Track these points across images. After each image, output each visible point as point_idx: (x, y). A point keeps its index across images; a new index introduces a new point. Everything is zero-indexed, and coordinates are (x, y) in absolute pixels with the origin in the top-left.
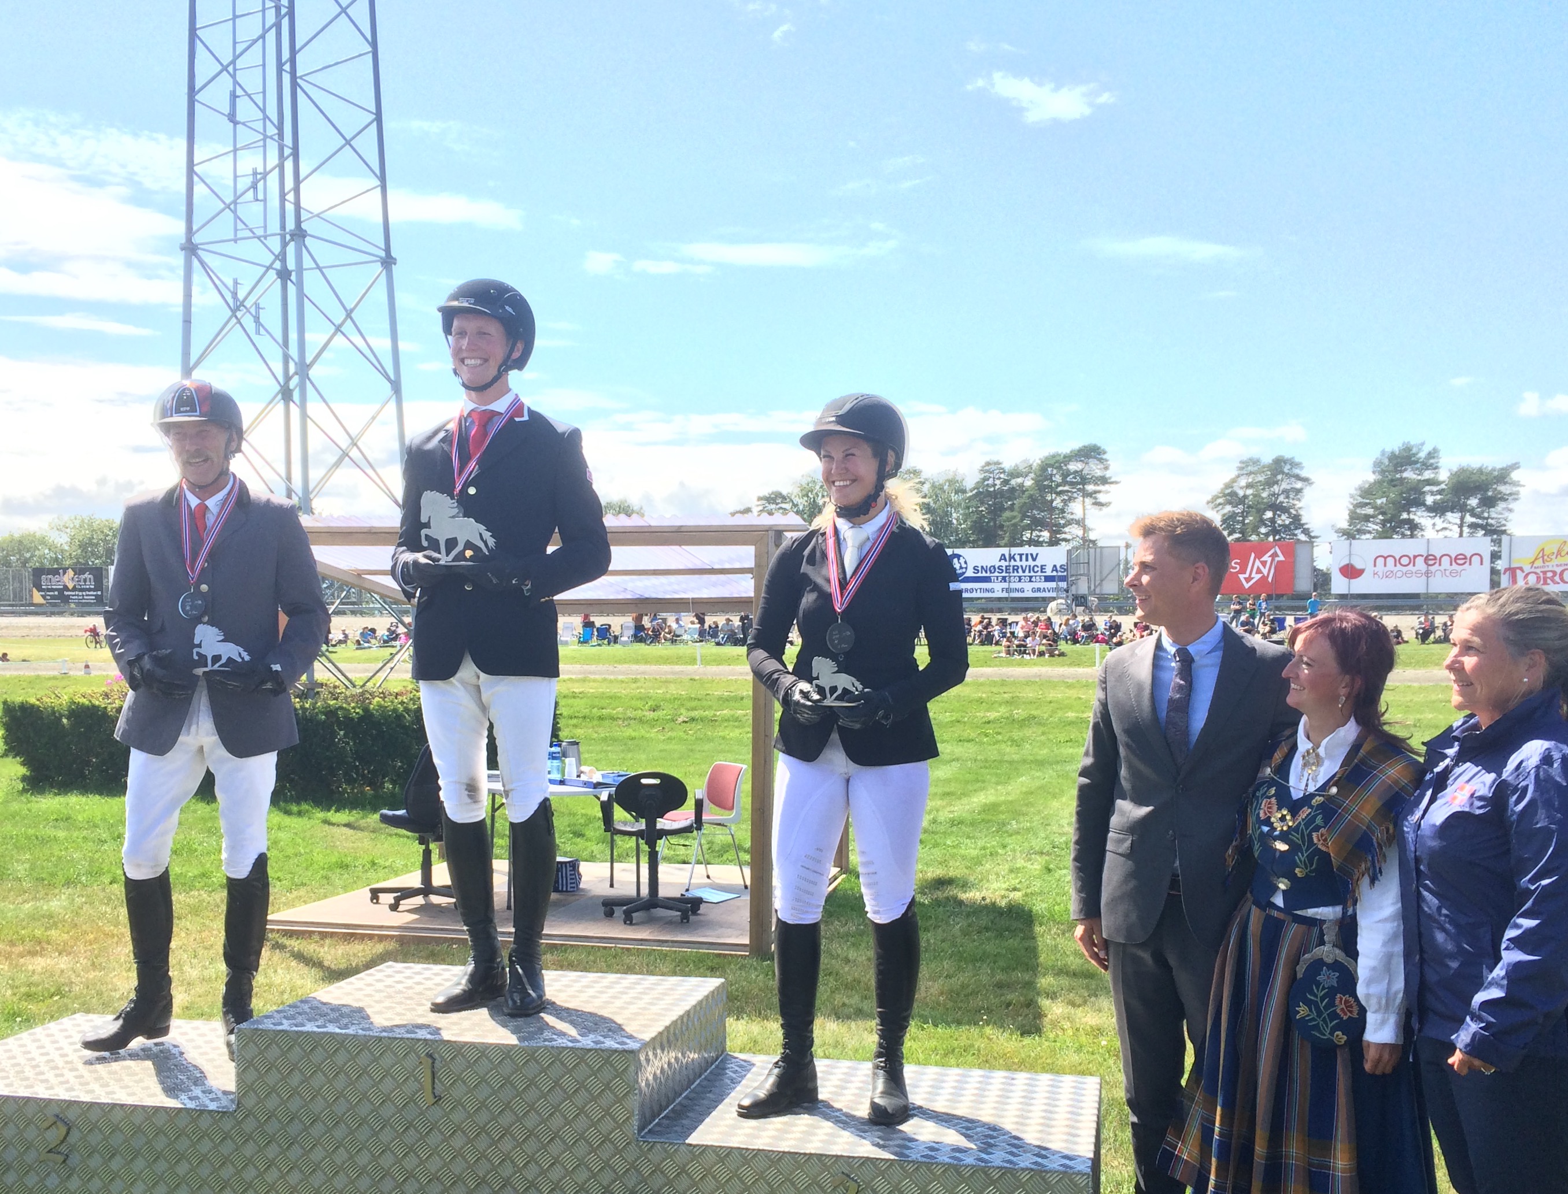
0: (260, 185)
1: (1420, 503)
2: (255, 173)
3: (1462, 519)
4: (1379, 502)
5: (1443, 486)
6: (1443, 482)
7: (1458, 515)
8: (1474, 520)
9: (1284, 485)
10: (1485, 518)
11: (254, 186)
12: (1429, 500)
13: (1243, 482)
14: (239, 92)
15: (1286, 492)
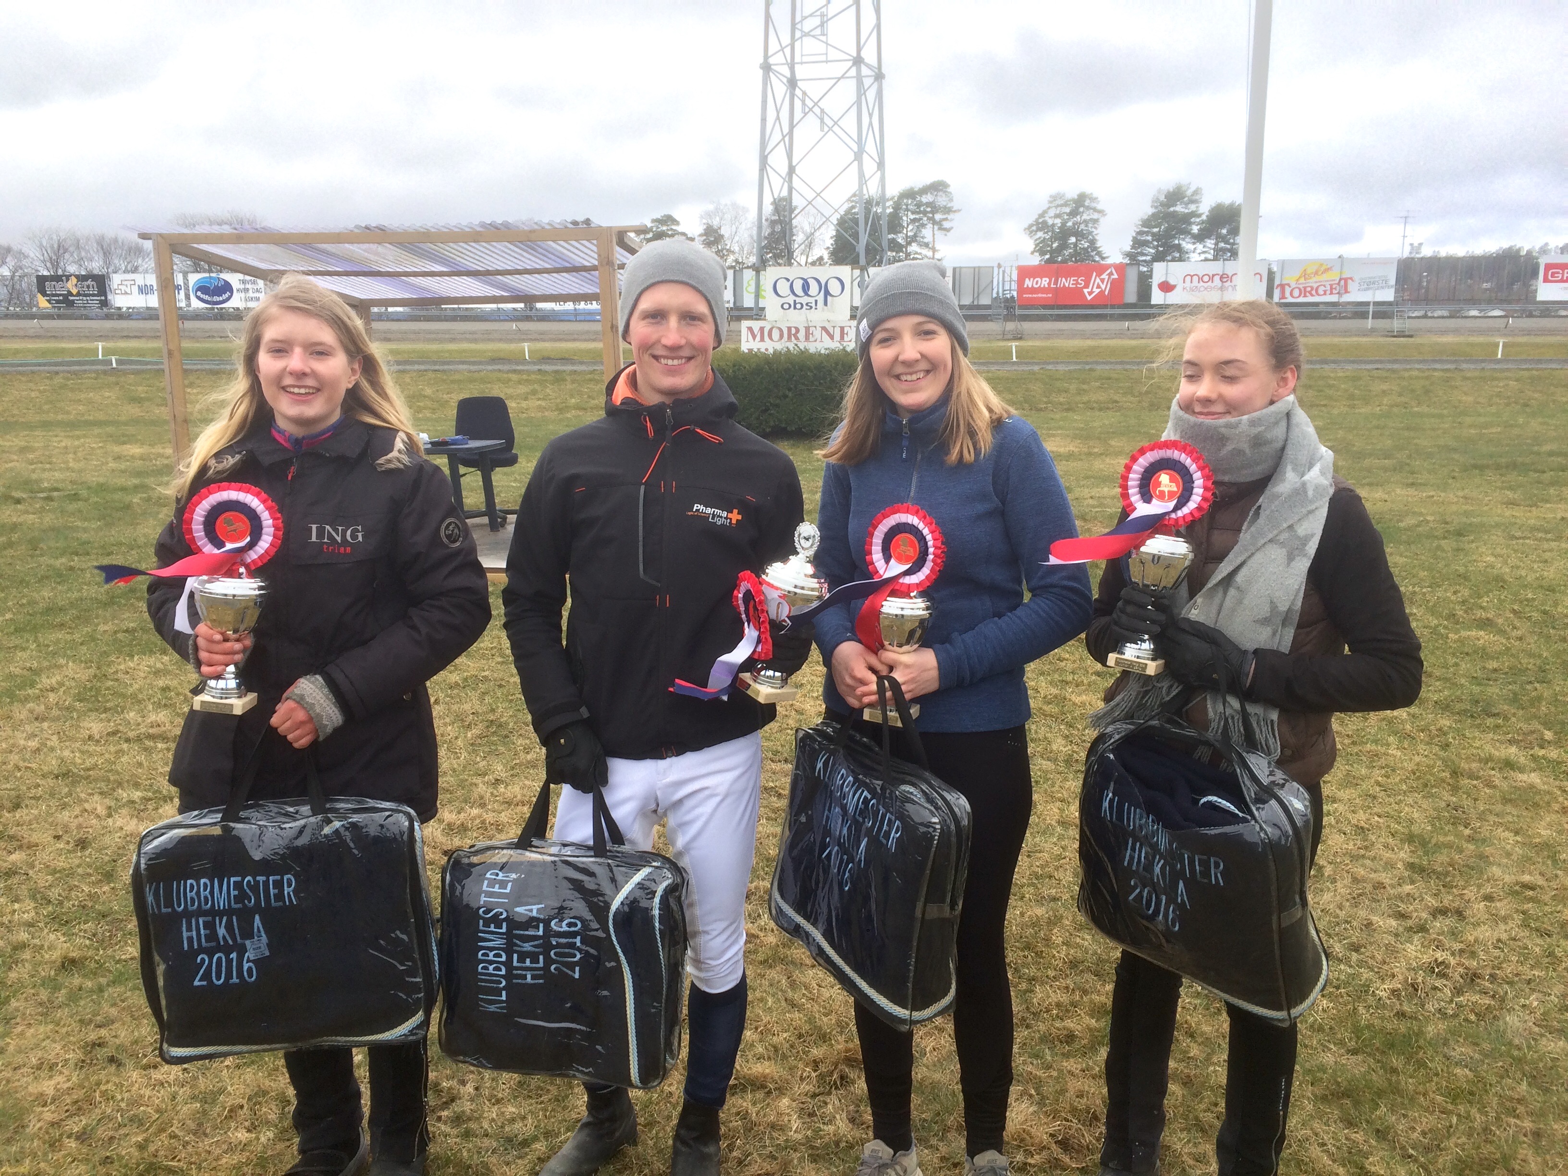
3: (1216, 244)
4: (1155, 230)
5: (1204, 218)
6: (1203, 215)
9: (1085, 217)
12: (1194, 229)
13: (1052, 212)
15: (1086, 222)
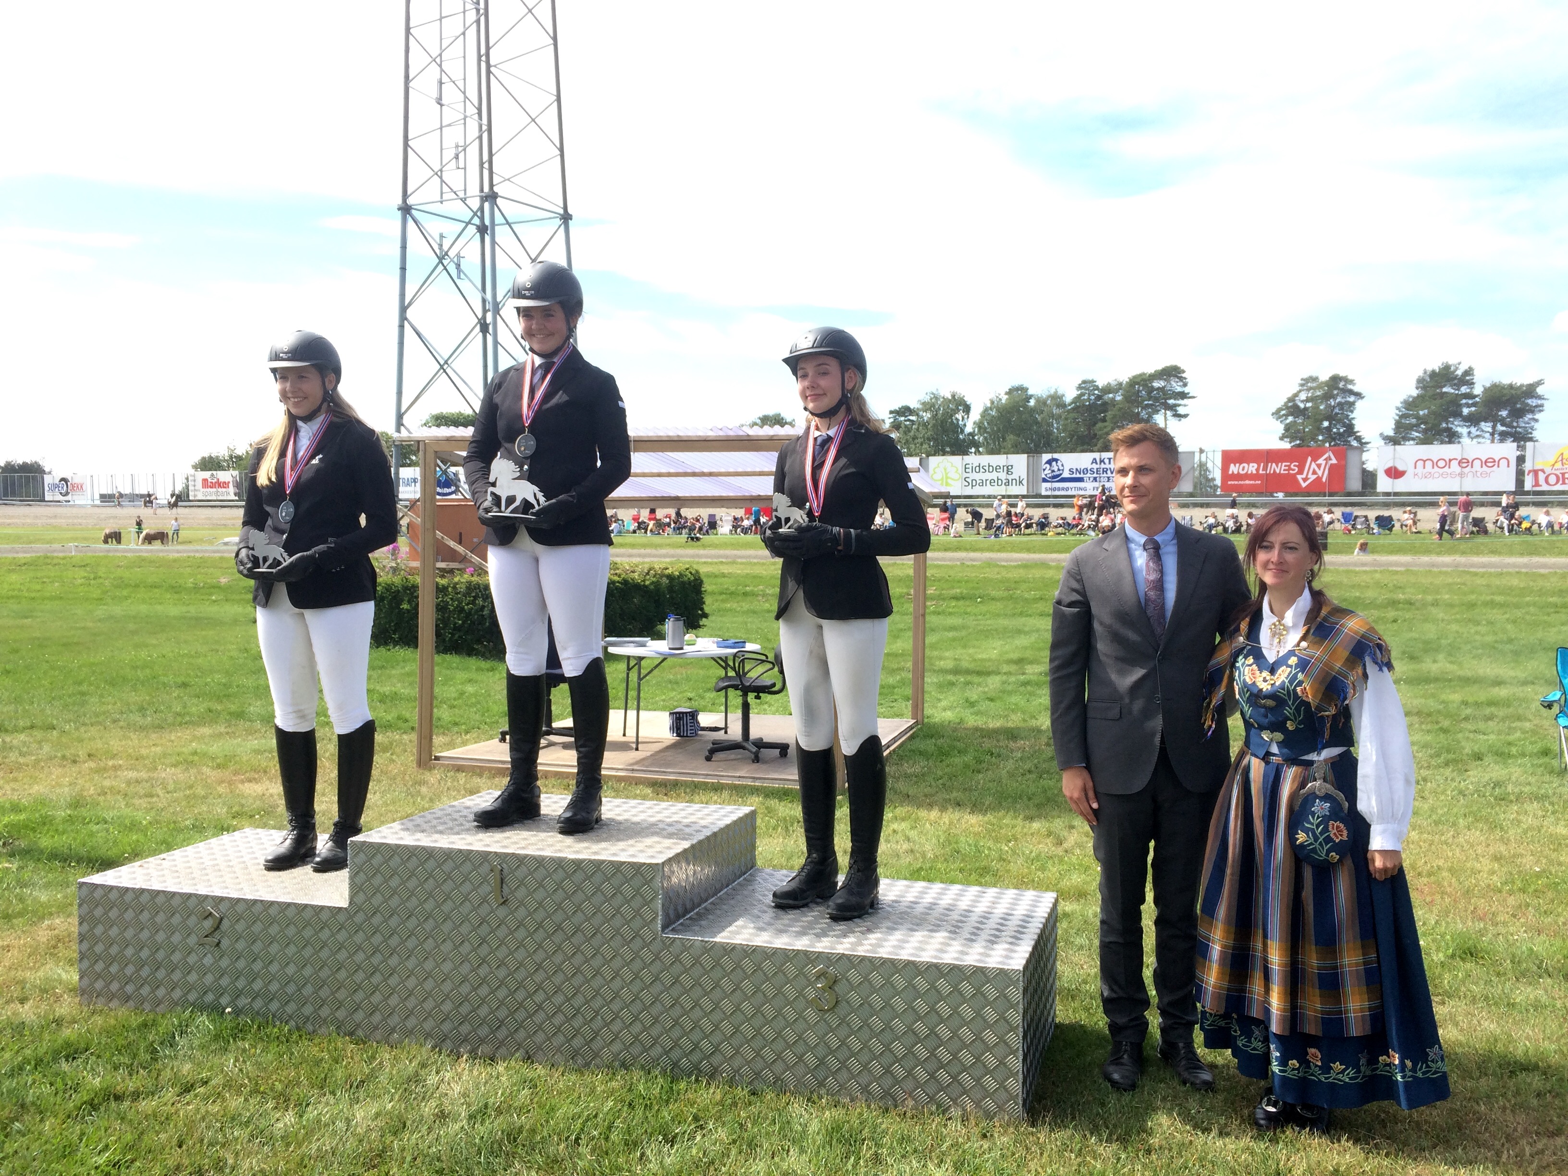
0: (461, 156)
1: (1458, 414)
2: (457, 146)
3: (1494, 427)
4: (1421, 413)
5: (1477, 399)
6: (1476, 396)
7: (1490, 424)
8: (1504, 428)
9: (1340, 399)
10: (1513, 427)
11: (457, 157)
12: (1466, 411)
13: (1303, 396)
14: (445, 79)
15: (1340, 404)
